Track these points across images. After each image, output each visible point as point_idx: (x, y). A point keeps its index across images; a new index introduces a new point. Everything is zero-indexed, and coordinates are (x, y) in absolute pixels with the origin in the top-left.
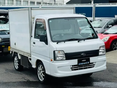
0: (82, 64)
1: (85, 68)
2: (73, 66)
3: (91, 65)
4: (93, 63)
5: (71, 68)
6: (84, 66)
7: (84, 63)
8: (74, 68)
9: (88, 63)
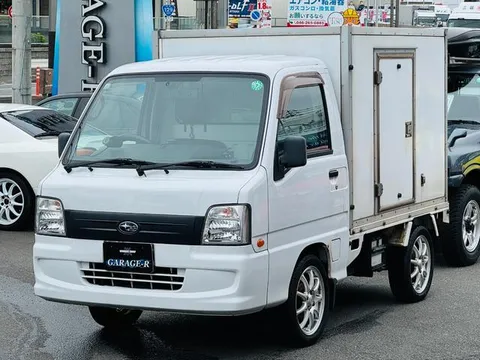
0: (121, 263)
1: (137, 285)
2: (91, 265)
3: (168, 279)
4: (175, 271)
5: (86, 273)
6: (135, 277)
7: (129, 264)
8: (97, 274)
9: (146, 264)
